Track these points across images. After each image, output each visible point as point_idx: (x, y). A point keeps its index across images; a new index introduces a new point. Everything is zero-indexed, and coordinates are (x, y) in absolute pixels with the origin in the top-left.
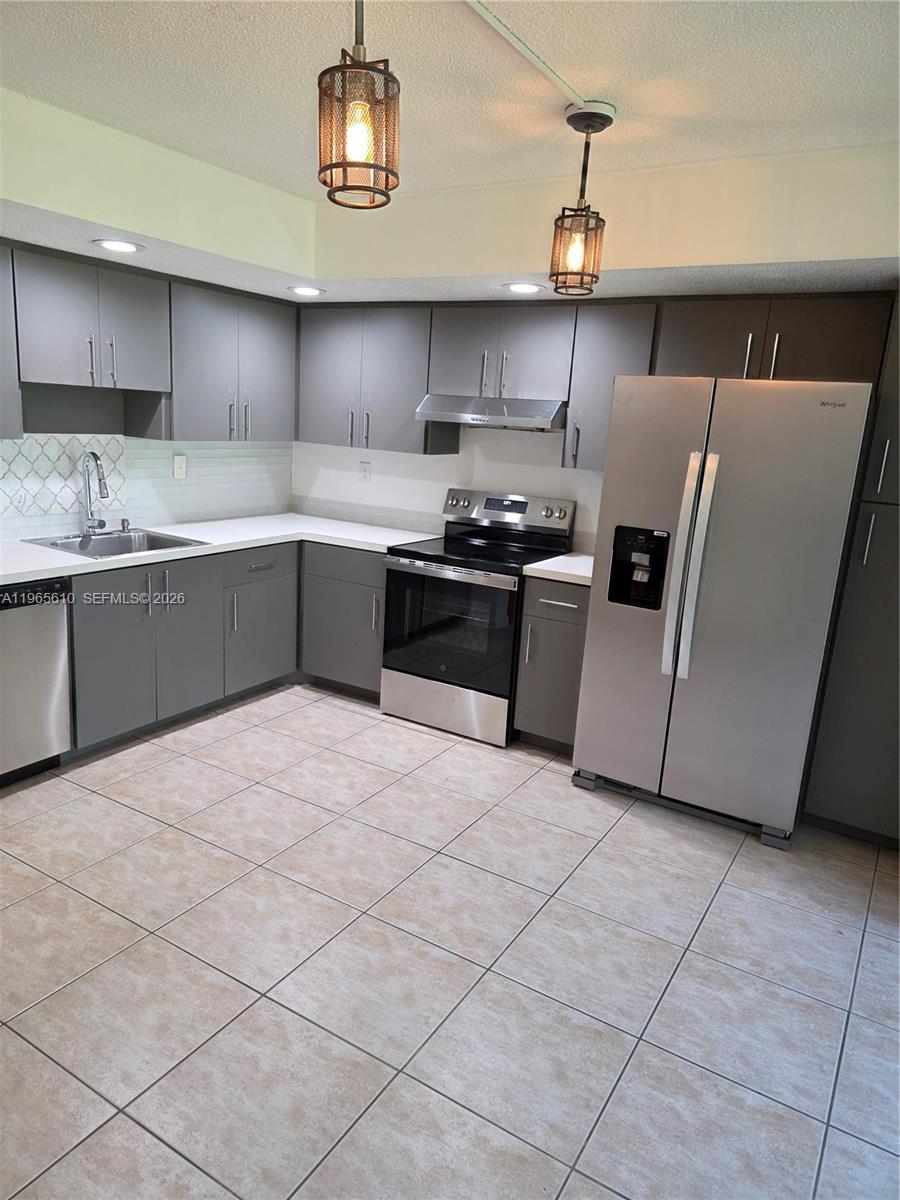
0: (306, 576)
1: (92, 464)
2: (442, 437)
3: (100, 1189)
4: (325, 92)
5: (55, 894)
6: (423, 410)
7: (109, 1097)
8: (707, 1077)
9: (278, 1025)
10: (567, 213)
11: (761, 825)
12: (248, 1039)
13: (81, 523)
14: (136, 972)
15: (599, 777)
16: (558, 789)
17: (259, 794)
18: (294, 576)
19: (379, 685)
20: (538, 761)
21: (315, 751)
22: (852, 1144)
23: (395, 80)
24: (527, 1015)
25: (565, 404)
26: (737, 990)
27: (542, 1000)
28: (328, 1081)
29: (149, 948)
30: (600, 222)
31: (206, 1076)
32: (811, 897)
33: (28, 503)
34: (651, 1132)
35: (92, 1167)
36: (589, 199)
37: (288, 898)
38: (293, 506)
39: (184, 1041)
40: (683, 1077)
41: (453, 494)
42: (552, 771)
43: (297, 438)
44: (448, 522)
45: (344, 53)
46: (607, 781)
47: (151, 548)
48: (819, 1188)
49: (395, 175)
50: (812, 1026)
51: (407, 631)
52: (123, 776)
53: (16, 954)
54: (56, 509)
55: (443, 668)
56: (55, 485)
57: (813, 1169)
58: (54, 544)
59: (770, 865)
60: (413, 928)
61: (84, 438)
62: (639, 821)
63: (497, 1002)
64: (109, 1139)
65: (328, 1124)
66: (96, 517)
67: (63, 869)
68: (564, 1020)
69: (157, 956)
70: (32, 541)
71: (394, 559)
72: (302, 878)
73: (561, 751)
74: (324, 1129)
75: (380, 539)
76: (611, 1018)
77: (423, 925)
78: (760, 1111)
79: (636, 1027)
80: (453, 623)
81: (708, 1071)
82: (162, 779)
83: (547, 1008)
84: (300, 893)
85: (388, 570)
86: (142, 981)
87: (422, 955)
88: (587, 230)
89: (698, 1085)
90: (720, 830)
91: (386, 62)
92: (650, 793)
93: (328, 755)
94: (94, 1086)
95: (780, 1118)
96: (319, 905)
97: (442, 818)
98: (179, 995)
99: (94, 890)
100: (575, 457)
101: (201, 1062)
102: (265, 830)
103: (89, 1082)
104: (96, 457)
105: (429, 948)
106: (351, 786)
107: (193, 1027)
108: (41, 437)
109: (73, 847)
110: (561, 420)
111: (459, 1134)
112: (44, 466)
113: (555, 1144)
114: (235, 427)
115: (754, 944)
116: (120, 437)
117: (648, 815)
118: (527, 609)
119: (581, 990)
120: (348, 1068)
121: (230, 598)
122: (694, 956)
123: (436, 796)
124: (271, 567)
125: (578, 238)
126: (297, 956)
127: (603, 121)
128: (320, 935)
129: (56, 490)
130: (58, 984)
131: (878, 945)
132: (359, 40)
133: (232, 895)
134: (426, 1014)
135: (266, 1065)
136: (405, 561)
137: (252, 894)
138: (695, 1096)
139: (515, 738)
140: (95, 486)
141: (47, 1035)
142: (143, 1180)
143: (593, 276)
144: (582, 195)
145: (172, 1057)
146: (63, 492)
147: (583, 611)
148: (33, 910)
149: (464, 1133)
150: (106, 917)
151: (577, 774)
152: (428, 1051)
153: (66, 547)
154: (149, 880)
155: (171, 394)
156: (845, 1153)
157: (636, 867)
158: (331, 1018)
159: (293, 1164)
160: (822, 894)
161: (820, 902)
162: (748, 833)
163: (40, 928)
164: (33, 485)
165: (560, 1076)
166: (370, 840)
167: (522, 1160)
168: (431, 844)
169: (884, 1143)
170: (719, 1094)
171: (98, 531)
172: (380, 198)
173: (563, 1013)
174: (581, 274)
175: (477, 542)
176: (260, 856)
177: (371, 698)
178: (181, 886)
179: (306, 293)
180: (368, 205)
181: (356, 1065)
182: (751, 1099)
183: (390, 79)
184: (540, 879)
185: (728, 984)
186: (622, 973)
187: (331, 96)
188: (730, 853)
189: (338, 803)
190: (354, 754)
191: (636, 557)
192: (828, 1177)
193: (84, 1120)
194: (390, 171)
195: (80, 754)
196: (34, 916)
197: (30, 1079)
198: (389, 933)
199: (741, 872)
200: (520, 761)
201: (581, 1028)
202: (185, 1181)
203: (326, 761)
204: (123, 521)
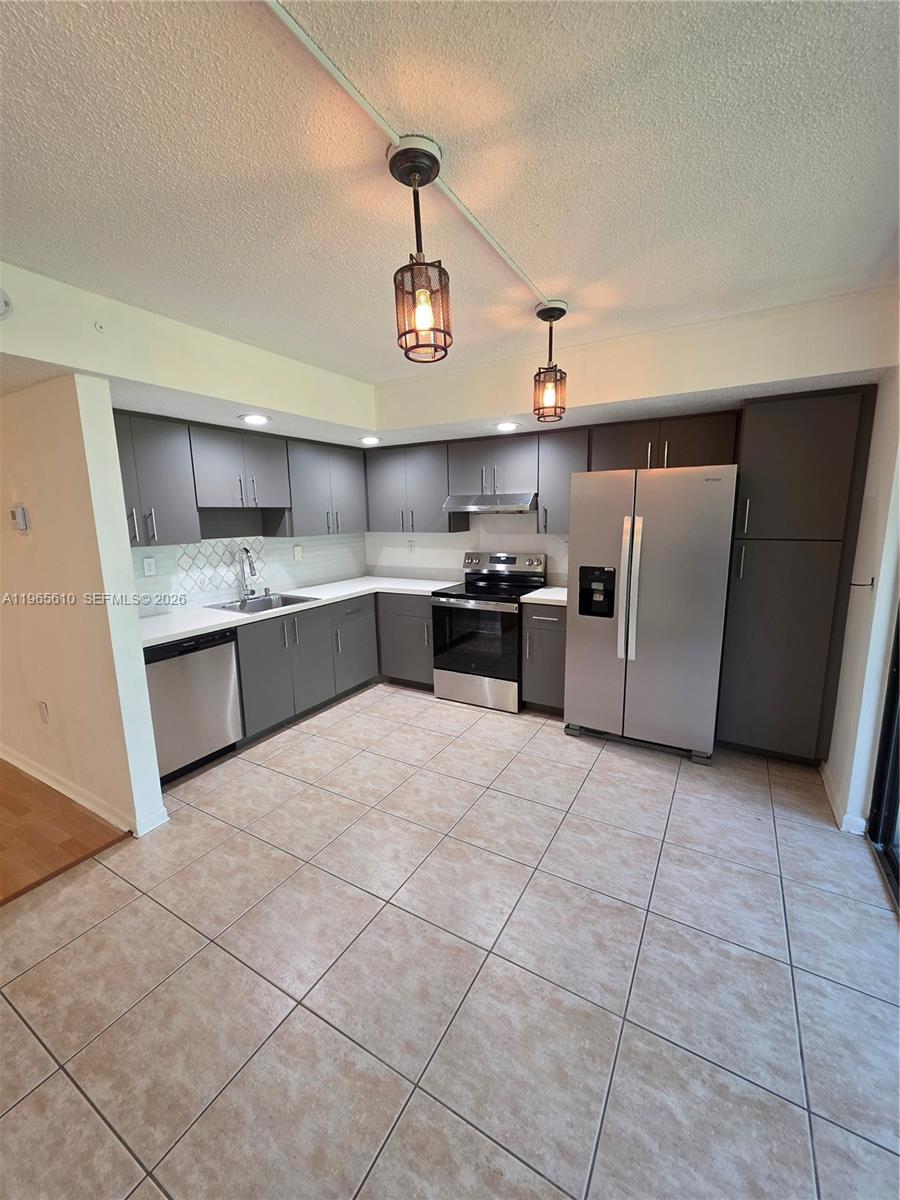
0: (381, 614)
1: (244, 556)
2: (459, 522)
3: (290, 1072)
4: (399, 285)
5: (240, 840)
6: (447, 506)
7: (290, 992)
8: (700, 936)
9: (401, 923)
10: (542, 370)
11: (691, 751)
12: (381, 936)
13: (240, 593)
14: (299, 892)
15: (582, 727)
16: (557, 738)
17: (365, 757)
18: (374, 614)
19: (433, 681)
20: (540, 720)
21: (397, 726)
22: (812, 980)
23: (446, 274)
24: (568, 900)
25: (536, 495)
26: (703, 868)
27: (576, 888)
28: (442, 964)
29: (307, 873)
30: (563, 375)
31: (356, 969)
32: (734, 797)
33: (206, 583)
34: (674, 985)
35: (283, 1052)
36: (555, 362)
37: (394, 829)
38: (368, 572)
39: (337, 942)
40: (684, 938)
41: (468, 556)
42: (550, 726)
43: (368, 530)
44: (467, 574)
45: (411, 256)
46: (587, 729)
47: (284, 605)
48: (800, 1018)
49: (450, 336)
50: (760, 890)
51: (448, 642)
52: (277, 753)
53: (218, 886)
54: (224, 585)
55: (473, 666)
56: (223, 570)
57: (790, 1002)
58: (224, 607)
59: (703, 777)
60: (480, 843)
61: (239, 540)
62: (612, 754)
63: (547, 893)
64: (293, 1027)
65: (447, 999)
66: (249, 588)
67: (244, 821)
68: (594, 902)
69: (312, 879)
70: (209, 607)
71: (436, 598)
72: (402, 814)
73: (556, 713)
74: (444, 1004)
75: (426, 588)
76: (625, 897)
77: (487, 840)
78: (742, 959)
79: (643, 902)
80: (471, 636)
81: (700, 933)
82: (302, 753)
83: (581, 893)
84: (402, 825)
85: (433, 606)
86: (304, 899)
87: (490, 862)
88: (556, 381)
89: (695, 943)
90: (664, 756)
91: (439, 262)
92: (616, 735)
93: (406, 727)
94: (279, 985)
95: (758, 963)
96: (416, 832)
97: (486, 764)
98: (330, 907)
99: (266, 835)
100: (545, 527)
101: (351, 958)
102: (373, 782)
103: (274, 982)
104: (247, 551)
105: (493, 857)
106: (424, 748)
107: (343, 931)
108: (212, 541)
109: (249, 804)
110: (535, 505)
111: (539, 998)
112: (215, 559)
113: (609, 1001)
114: (332, 527)
115: (707, 834)
116: (261, 538)
117: (617, 749)
118: (525, 624)
119: (600, 878)
120: (454, 953)
121: (334, 633)
122: (669, 845)
123: (479, 750)
124: (359, 611)
125: (550, 386)
126: (406, 871)
127: (560, 313)
128: (420, 854)
129: (223, 574)
130: (247, 906)
131: (785, 826)
132: (419, 249)
133: (358, 829)
134: (500, 906)
135: (396, 956)
136: (443, 600)
137: (371, 829)
138: (695, 952)
139: (524, 707)
140: (247, 569)
141: (243, 947)
142: (320, 1061)
143: (561, 408)
144: (550, 359)
145: (331, 956)
146: (228, 574)
147: (563, 621)
148: (226, 853)
149: (543, 998)
150: (276, 853)
151: (567, 727)
152: (507, 934)
153: (232, 608)
154: (301, 824)
155: (291, 509)
156: (810, 988)
157: (617, 787)
158: (436, 915)
159: (427, 1035)
160: (740, 793)
161: (741, 800)
162: (682, 756)
163: (232, 866)
164: (208, 572)
165: (601, 946)
166: (442, 784)
167: (587, 1016)
168: (482, 783)
169: (834, 976)
170: (711, 949)
171: (251, 597)
172: (441, 353)
173: (592, 896)
174: (555, 408)
175: (481, 584)
176: (372, 802)
177: (428, 688)
178: (323, 826)
179: (370, 442)
180: (431, 360)
181: (459, 950)
182: (735, 951)
183: (443, 273)
184: (557, 801)
185: (695, 864)
186: (625, 863)
187: (403, 290)
188: (674, 771)
189: (417, 760)
190: (423, 726)
191: (596, 586)
192: (804, 1009)
193: (274, 1013)
194: (447, 333)
195: (249, 741)
196: (227, 857)
197: (234, 984)
198: (464, 847)
199: (684, 784)
200: (528, 721)
201: (607, 906)
202: (351, 1058)
203: (405, 732)
204: (266, 589)
